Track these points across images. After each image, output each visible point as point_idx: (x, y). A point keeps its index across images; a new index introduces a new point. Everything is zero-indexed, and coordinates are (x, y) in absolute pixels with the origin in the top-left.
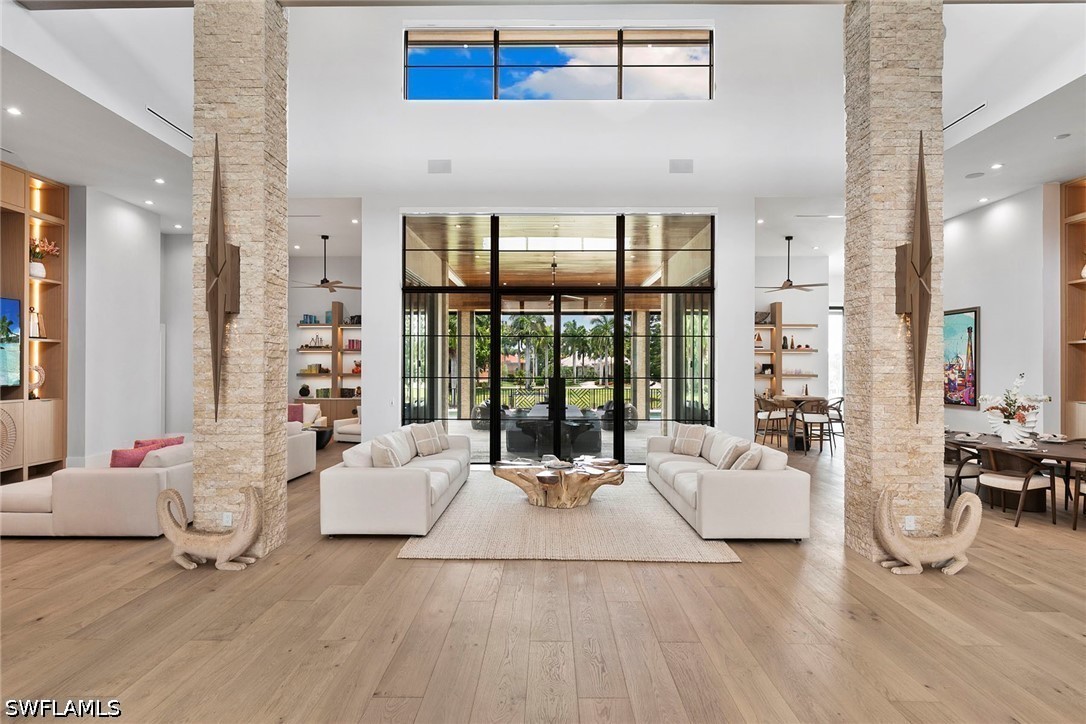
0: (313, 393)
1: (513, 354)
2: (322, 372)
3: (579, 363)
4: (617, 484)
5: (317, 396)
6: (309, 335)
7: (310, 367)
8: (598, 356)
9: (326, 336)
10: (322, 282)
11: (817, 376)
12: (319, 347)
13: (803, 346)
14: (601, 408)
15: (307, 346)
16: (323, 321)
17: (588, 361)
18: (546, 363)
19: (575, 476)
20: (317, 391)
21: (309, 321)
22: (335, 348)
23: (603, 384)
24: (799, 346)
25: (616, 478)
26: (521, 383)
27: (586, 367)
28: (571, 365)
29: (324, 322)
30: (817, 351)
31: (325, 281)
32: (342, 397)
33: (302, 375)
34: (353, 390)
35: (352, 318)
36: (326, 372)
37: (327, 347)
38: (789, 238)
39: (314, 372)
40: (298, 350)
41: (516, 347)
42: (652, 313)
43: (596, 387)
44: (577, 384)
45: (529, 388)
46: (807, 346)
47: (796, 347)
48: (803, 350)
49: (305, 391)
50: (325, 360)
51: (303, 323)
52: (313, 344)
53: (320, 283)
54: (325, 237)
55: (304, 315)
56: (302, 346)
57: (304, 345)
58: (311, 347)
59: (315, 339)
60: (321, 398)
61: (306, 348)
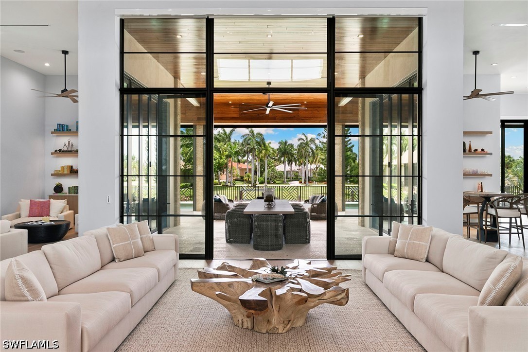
0: (66, 190)
1: (244, 163)
2: (73, 172)
3: (288, 168)
4: (341, 304)
5: (69, 193)
6: (61, 142)
7: (63, 168)
8: (302, 164)
10: (63, 91)
11: (491, 175)
12: (71, 151)
13: (479, 150)
14: (307, 201)
15: (60, 150)
16: (74, 129)
17: (295, 167)
18: (266, 169)
19: (289, 297)
20: (69, 188)
23: (305, 183)
24: (476, 150)
25: (339, 297)
26: (249, 182)
27: (293, 171)
28: (283, 170)
30: (491, 154)
31: (65, 90)
33: (56, 175)
36: (77, 172)
38: (476, 53)
39: (66, 172)
40: (52, 154)
41: (245, 158)
42: (347, 126)
43: (300, 185)
44: (287, 183)
45: (254, 186)
46: (483, 150)
47: (473, 150)
48: (480, 154)
49: (59, 189)
50: (76, 162)
51: (57, 131)
52: (65, 149)
54: (65, 53)
55: (58, 124)
56: (56, 151)
57: (58, 150)
58: (63, 151)
59: (67, 144)
60: (72, 195)
61: (60, 152)
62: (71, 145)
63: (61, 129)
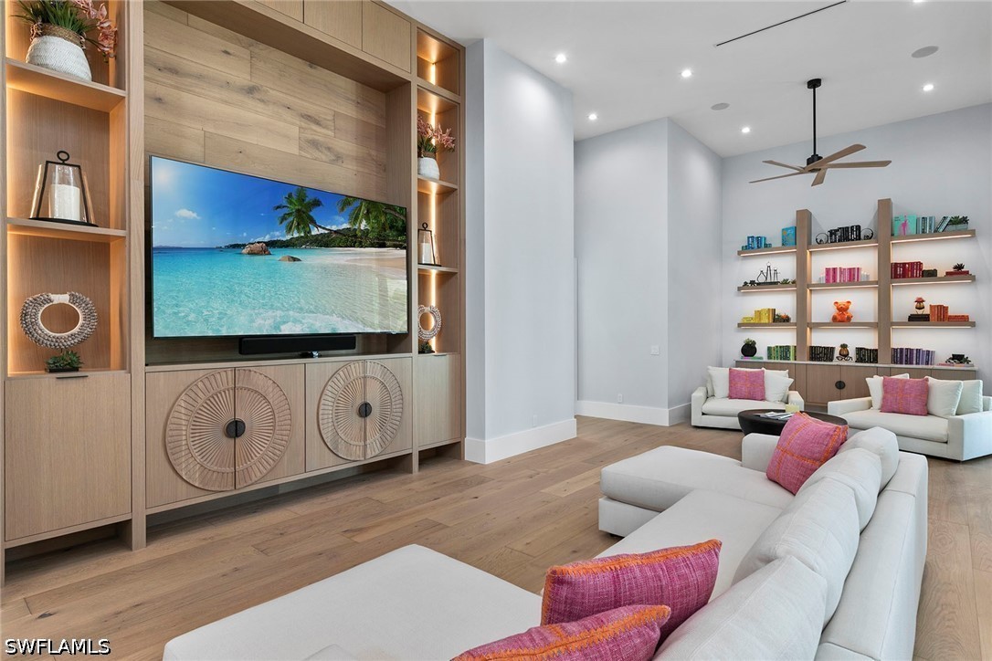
0: (761, 352)
2: (779, 320)
5: (769, 357)
6: (755, 268)
7: (759, 313)
9: (785, 266)
10: (810, 161)
12: (773, 283)
15: (752, 282)
16: (777, 242)
20: (769, 348)
21: (756, 245)
22: (801, 285)
29: (780, 245)
31: (815, 158)
32: (812, 359)
33: (746, 325)
34: (832, 349)
35: (832, 233)
36: (786, 320)
37: (785, 282)
39: (764, 320)
40: (739, 289)
49: (749, 349)
50: (784, 303)
51: (747, 248)
52: (762, 280)
53: (805, 165)
54: (814, 84)
55: (749, 238)
56: (746, 283)
57: (749, 282)
58: (759, 284)
59: (765, 271)
60: (776, 361)
61: (752, 286)
62: (773, 272)
63: (756, 246)
